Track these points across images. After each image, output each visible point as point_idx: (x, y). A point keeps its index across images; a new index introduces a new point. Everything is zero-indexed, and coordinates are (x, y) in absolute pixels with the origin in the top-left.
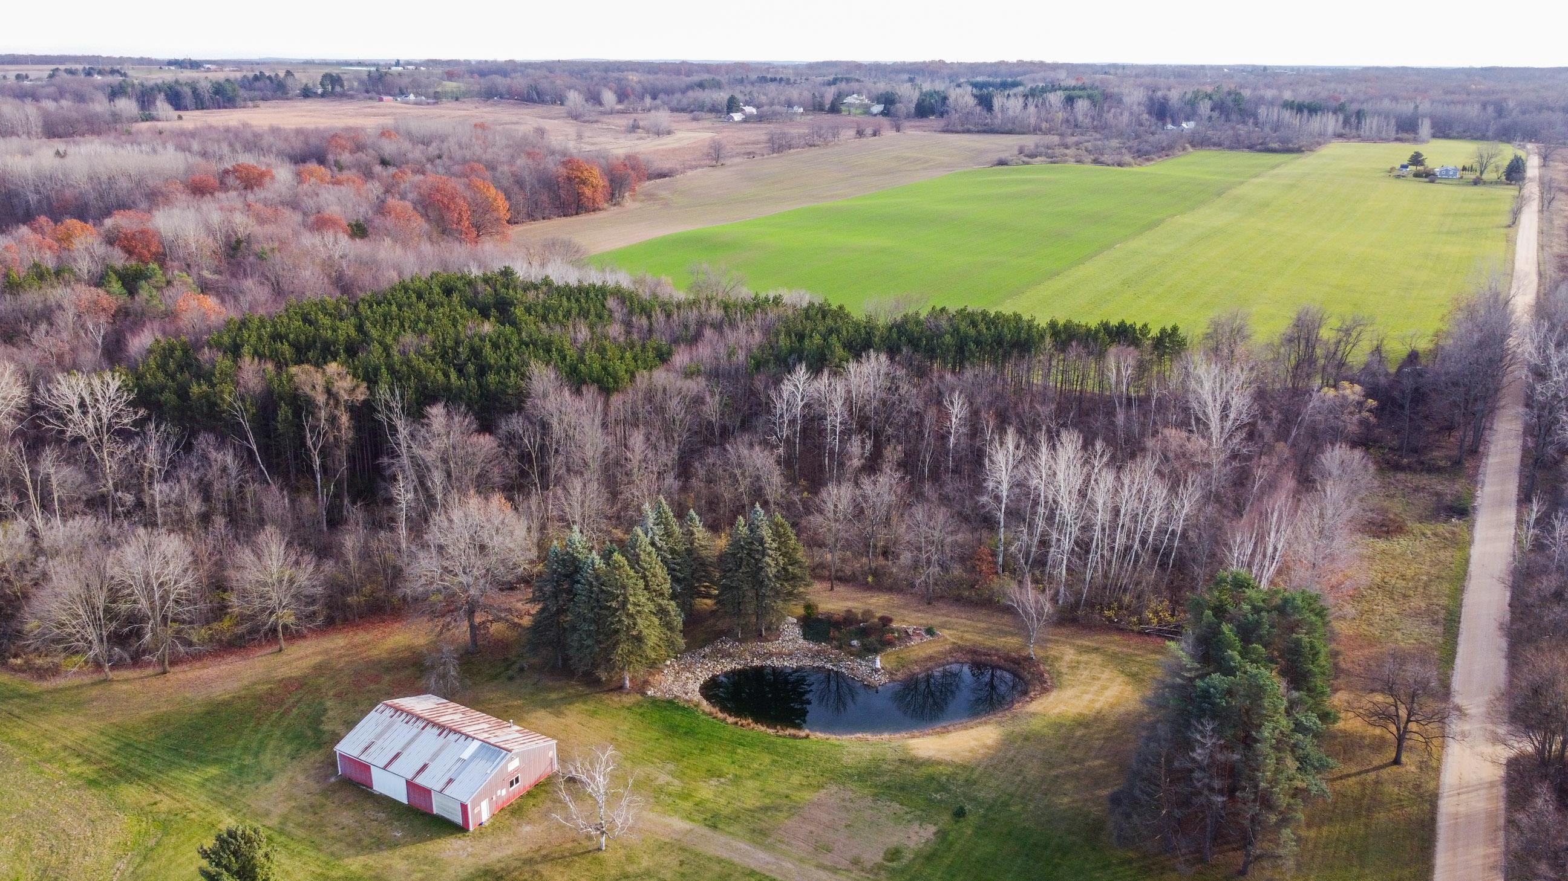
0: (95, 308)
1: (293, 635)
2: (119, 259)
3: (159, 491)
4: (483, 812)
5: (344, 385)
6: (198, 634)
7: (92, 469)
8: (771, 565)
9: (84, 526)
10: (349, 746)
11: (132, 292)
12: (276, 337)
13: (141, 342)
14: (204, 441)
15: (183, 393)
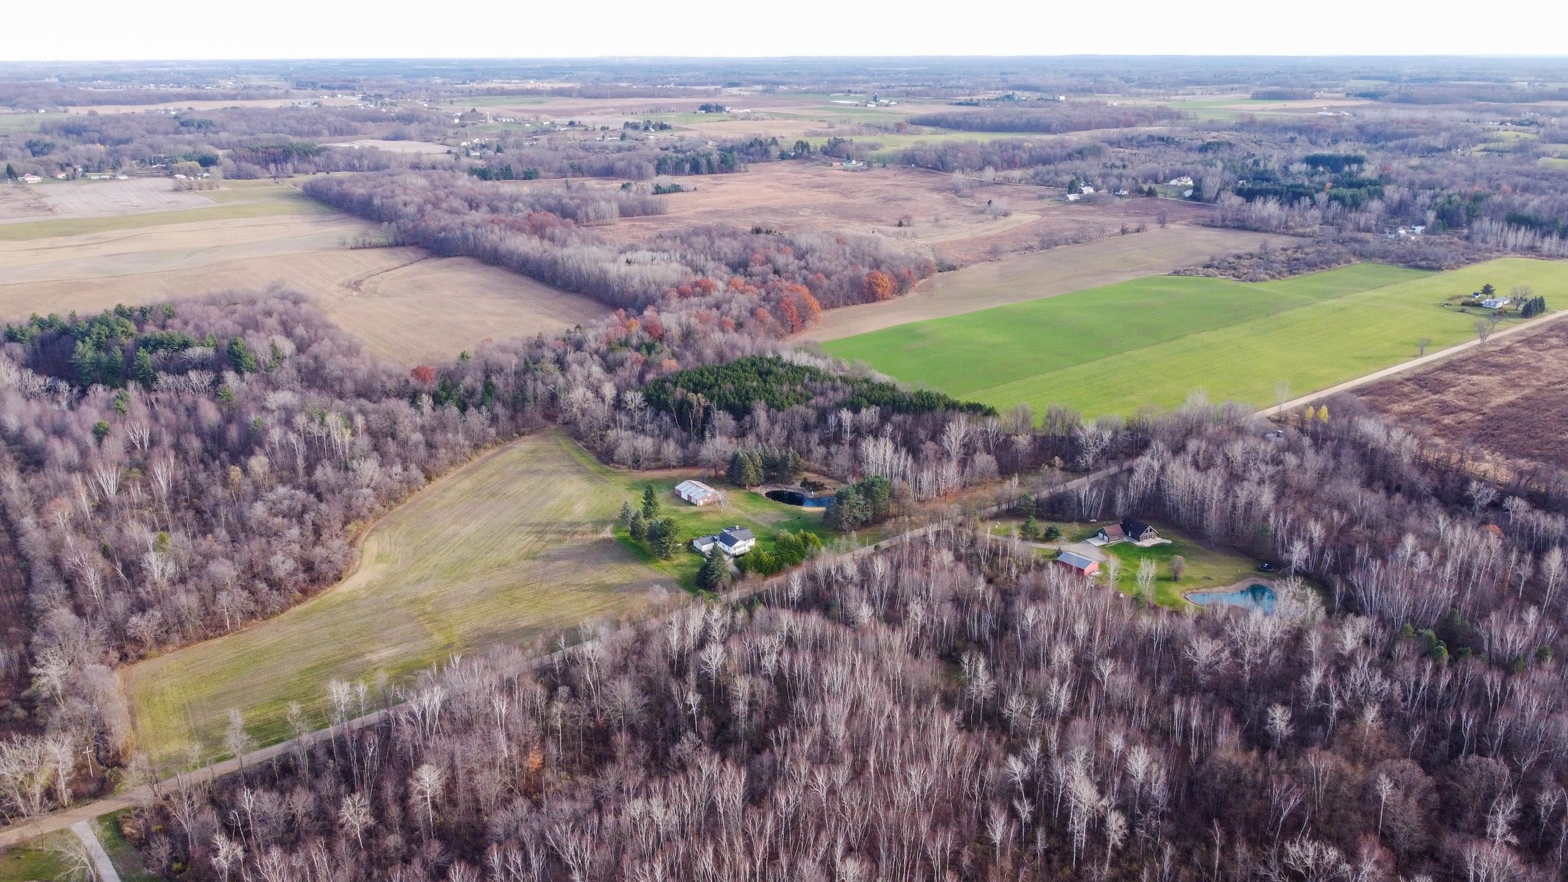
0: (637, 361)
1: (674, 467)
2: (647, 339)
3: (648, 427)
4: (701, 503)
5: (702, 400)
6: (653, 464)
7: (632, 417)
8: (790, 464)
9: (630, 433)
10: (678, 488)
11: (649, 353)
12: (690, 380)
13: (650, 377)
14: (663, 413)
15: (658, 397)
